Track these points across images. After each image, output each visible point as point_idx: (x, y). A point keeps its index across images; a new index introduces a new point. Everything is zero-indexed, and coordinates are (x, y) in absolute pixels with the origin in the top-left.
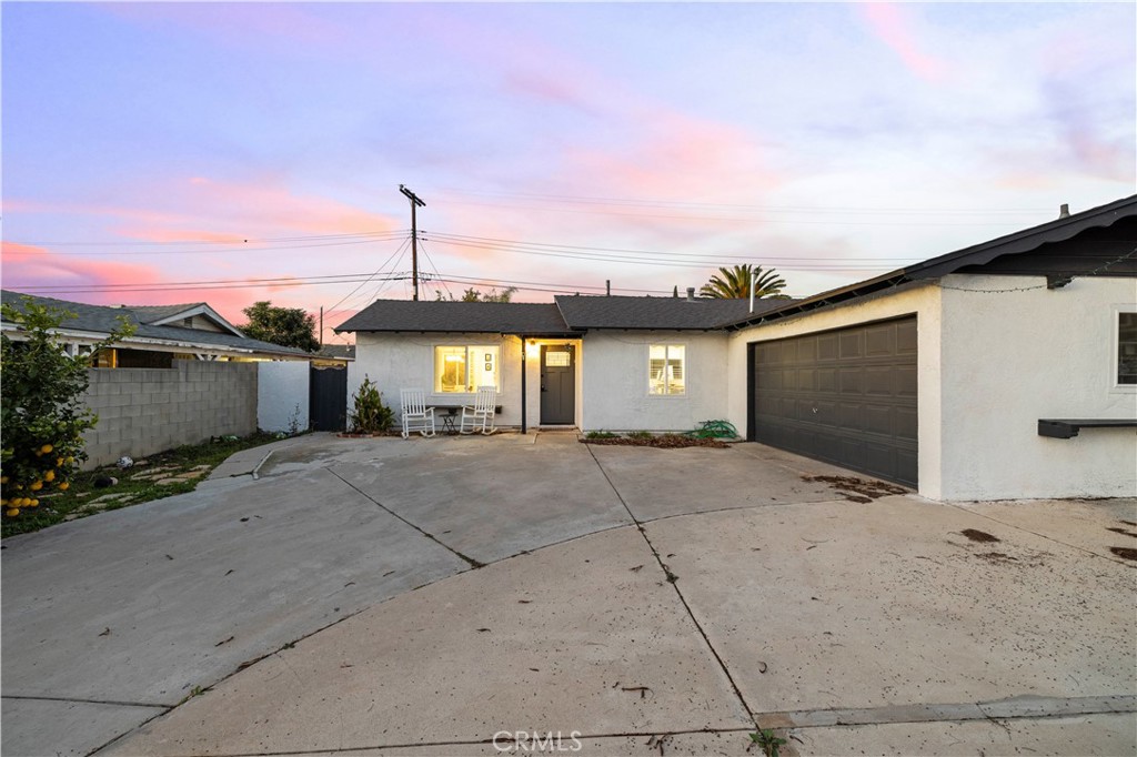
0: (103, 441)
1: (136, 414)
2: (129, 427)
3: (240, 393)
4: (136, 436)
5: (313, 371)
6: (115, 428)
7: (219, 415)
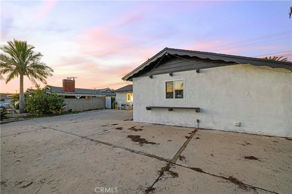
0: (80, 108)
1: (85, 105)
2: (84, 106)
3: (102, 102)
4: (85, 107)
5: (112, 98)
6: (82, 106)
7: (98, 105)
